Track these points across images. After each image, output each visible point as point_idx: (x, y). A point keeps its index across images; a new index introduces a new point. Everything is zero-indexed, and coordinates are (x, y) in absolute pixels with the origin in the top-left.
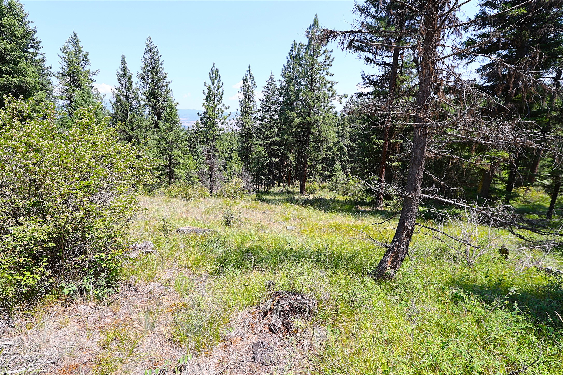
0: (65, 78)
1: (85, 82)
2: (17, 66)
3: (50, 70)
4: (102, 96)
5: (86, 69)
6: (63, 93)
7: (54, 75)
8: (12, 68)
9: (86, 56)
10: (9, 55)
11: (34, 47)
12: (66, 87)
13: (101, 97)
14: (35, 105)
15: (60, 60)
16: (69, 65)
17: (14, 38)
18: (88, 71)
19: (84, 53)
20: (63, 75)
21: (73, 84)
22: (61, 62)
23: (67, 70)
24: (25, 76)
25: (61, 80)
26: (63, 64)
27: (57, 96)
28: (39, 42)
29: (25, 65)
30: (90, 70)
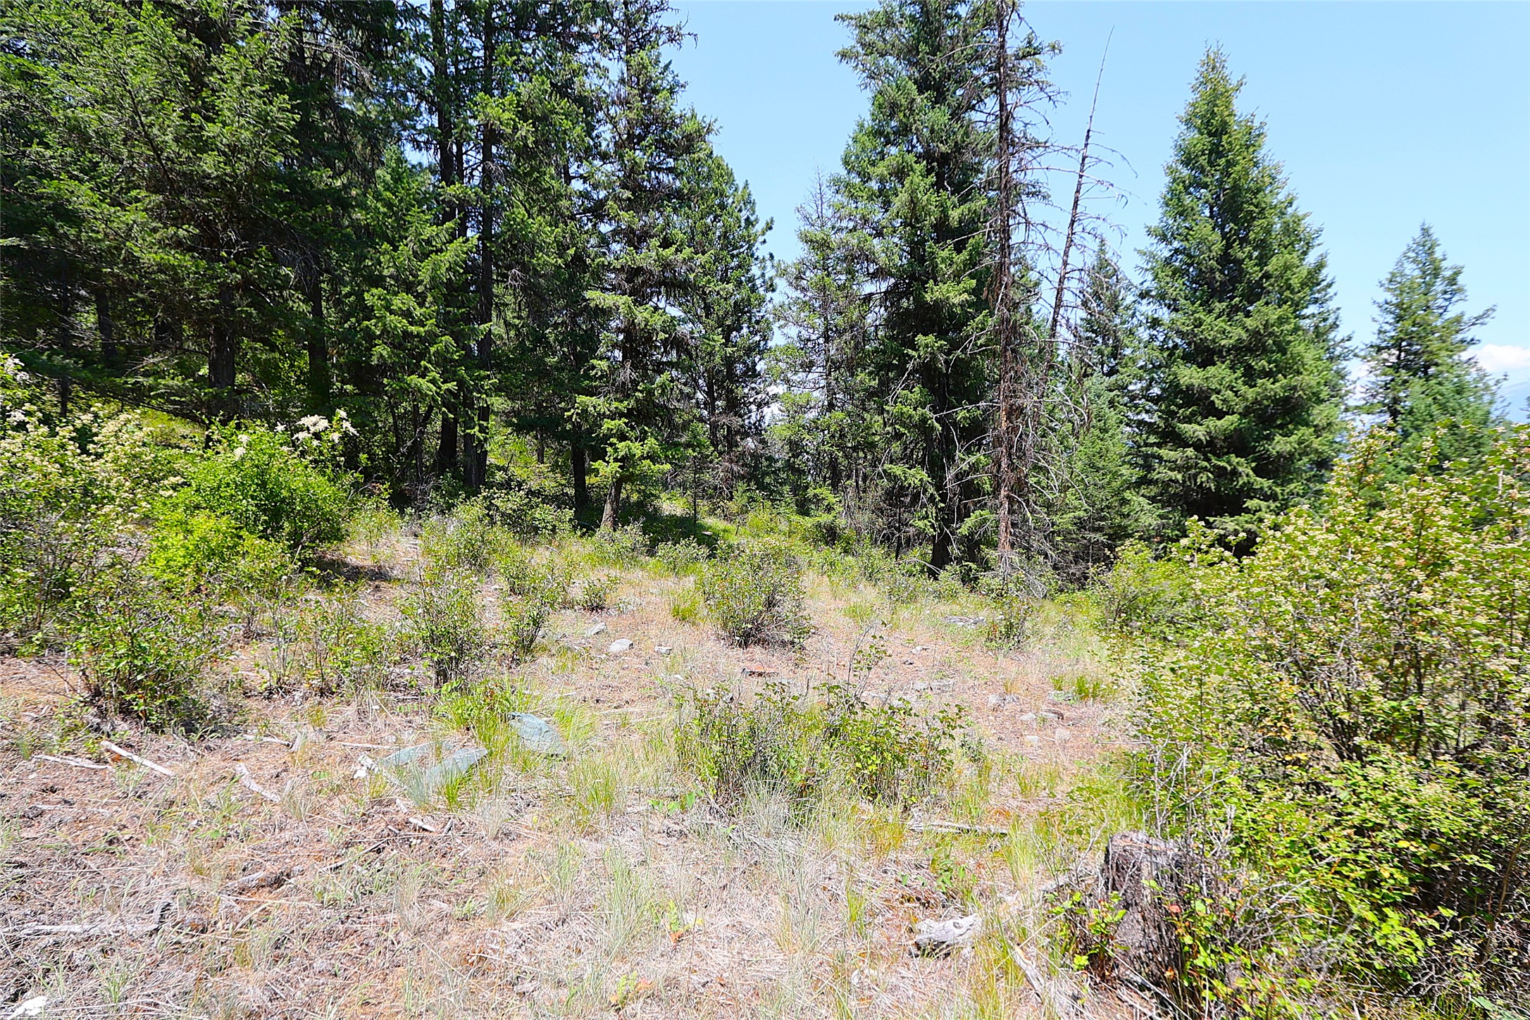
0: (1385, 356)
1: (1443, 353)
2: (1284, 354)
3: (1347, 344)
4: (1491, 383)
5: (1447, 316)
6: (1374, 396)
7: (1356, 355)
8: (1275, 361)
9: (1452, 281)
10: (1271, 334)
11: (1316, 301)
12: (1383, 378)
13: (1487, 388)
14: (1312, 438)
15: (1376, 312)
16: (1399, 318)
17: (1287, 293)
18: (1458, 320)
19: (1448, 273)
20: (1379, 349)
21: (1403, 368)
22: (1377, 318)
23: (1393, 334)
24: (1299, 373)
25: (1373, 363)
26: (1381, 320)
27: (1357, 407)
28: (1329, 285)
29: (1301, 348)
30: (1462, 314)
